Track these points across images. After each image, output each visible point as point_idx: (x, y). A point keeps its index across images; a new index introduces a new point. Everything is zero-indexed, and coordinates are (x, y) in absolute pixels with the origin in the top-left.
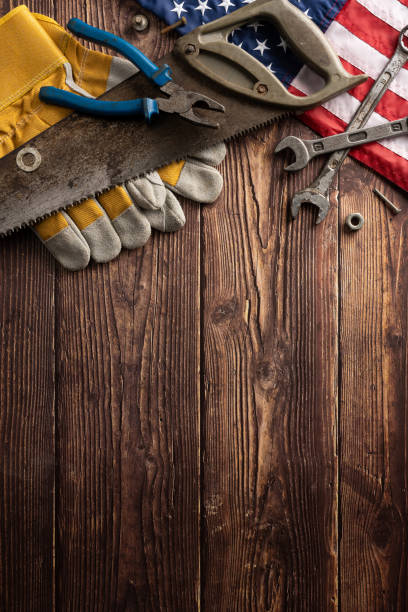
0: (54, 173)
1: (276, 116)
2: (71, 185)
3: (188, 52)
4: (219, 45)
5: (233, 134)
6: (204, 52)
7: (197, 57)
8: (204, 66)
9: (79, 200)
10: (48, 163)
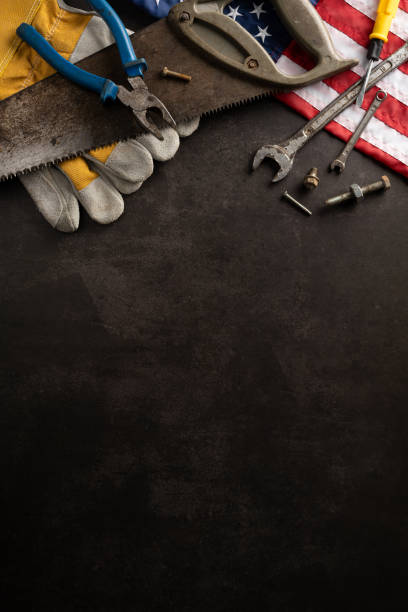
0: (38, 128)
1: (265, 92)
2: (54, 142)
3: (182, 20)
4: (214, 15)
5: (220, 106)
6: (198, 21)
7: (191, 26)
8: (197, 36)
9: (60, 158)
10: (33, 118)
